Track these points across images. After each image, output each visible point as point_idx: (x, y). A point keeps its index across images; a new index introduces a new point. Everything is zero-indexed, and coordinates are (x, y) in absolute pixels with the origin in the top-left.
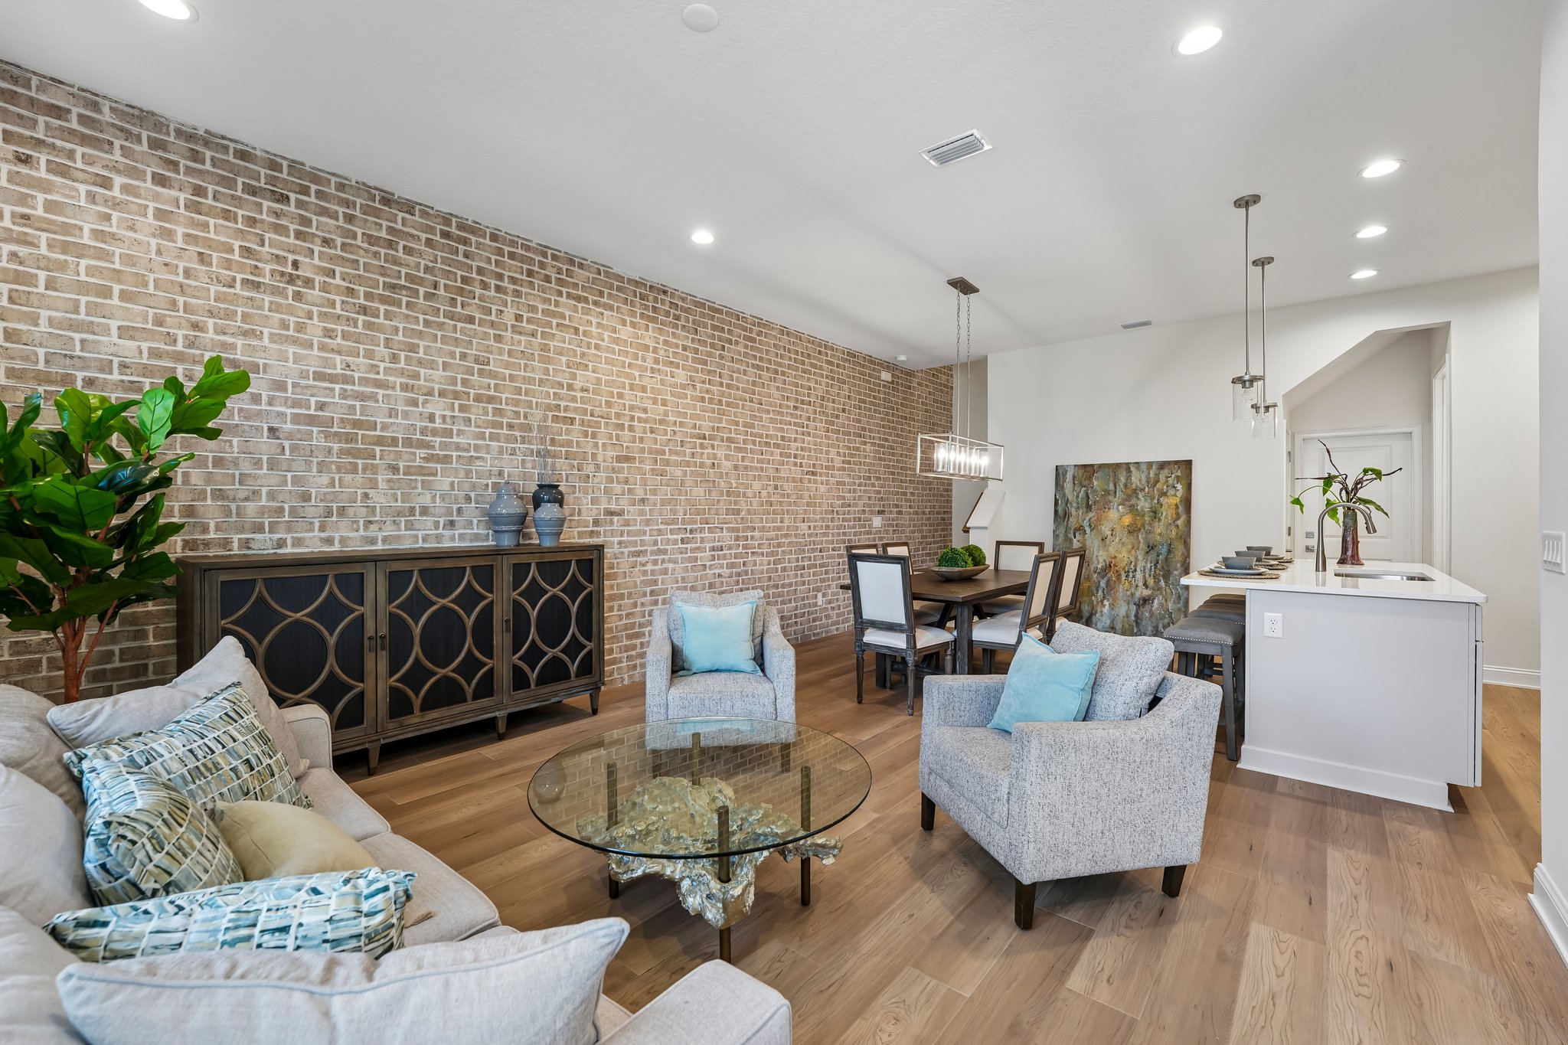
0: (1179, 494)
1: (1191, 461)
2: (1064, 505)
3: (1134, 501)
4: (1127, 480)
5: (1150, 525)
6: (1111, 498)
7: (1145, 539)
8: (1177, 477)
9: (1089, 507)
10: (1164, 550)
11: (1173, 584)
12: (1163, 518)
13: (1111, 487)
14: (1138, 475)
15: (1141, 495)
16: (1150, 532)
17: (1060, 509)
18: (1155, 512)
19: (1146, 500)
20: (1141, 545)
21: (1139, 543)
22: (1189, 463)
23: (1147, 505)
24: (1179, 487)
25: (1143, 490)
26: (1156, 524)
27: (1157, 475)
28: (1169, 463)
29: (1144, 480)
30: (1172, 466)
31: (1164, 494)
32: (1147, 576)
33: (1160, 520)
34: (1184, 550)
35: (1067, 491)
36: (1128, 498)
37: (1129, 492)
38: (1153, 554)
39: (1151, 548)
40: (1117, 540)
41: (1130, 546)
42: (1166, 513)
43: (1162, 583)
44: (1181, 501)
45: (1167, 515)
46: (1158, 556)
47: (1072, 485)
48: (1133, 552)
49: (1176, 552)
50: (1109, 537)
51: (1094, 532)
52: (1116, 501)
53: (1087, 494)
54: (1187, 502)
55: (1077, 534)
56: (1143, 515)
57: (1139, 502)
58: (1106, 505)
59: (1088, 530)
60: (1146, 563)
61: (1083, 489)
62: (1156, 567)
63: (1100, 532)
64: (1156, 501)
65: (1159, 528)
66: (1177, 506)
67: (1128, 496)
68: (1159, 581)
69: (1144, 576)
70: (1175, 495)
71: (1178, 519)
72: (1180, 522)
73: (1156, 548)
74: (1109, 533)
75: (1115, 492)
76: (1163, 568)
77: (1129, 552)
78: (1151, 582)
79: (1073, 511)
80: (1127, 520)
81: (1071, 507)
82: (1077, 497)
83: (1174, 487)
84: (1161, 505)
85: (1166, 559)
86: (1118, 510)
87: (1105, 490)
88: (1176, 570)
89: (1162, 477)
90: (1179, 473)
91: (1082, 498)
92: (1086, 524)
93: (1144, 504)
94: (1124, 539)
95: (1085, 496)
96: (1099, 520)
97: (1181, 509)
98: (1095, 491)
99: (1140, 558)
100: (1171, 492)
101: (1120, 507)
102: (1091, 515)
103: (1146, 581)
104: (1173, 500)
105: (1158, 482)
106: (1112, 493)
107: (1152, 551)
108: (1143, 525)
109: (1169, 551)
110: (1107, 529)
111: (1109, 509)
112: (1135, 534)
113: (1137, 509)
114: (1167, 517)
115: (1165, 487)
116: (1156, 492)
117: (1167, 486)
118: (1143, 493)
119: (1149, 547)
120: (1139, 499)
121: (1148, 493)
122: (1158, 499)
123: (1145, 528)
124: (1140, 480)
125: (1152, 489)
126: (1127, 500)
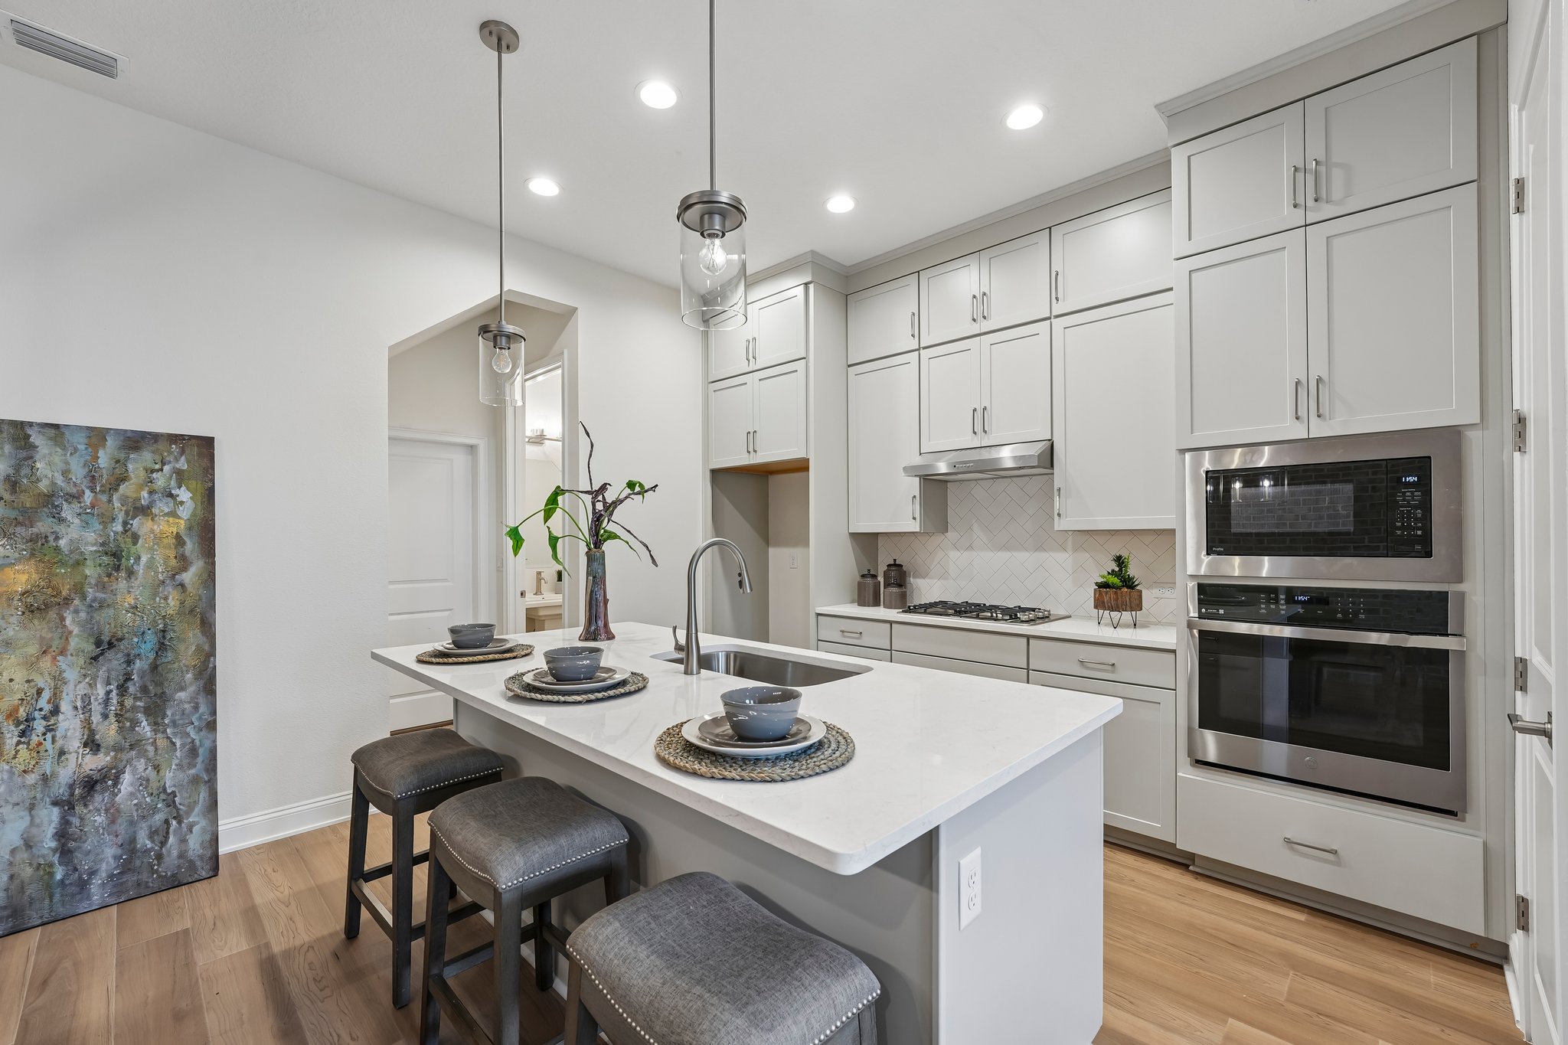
0: (185, 513)
1: (211, 440)
3: (43, 526)
5: (102, 586)
7: (88, 626)
8: (179, 473)
10: (148, 647)
11: (174, 723)
12: (140, 570)
14: (57, 459)
15: (68, 512)
16: (101, 606)
18: (116, 555)
19: (86, 525)
20: (74, 643)
21: (66, 635)
22: (206, 445)
23: (90, 536)
24: (184, 495)
25: (77, 497)
26: (122, 584)
27: (119, 463)
28: (155, 437)
29: (78, 472)
30: (162, 446)
31: (144, 511)
32: (96, 718)
33: (131, 573)
34: (201, 639)
36: (23, 521)
37: (28, 501)
38: (114, 662)
39: (104, 645)
41: (33, 649)
42: (151, 557)
43: (145, 728)
44: (190, 528)
45: (152, 560)
46: (128, 663)
48: (46, 663)
49: (182, 647)
54: (205, 531)
56: (79, 563)
57: (61, 529)
60: (92, 686)
62: (122, 689)
64: (119, 528)
65: (129, 594)
66: (179, 541)
68: (135, 723)
69: (87, 724)
70: (173, 514)
71: (184, 568)
72: (188, 577)
73: (122, 645)
76: (144, 689)
77: (31, 664)
78: (109, 731)
80: (22, 578)
83: (171, 495)
84: (135, 538)
85: (154, 667)
88: (182, 689)
89: (134, 469)
90: (182, 464)
93: (79, 536)
94: (12, 635)
97: (190, 547)
99: (71, 675)
100: (162, 506)
103: (92, 733)
105: (123, 479)
107: (109, 654)
108: (79, 589)
109: (162, 647)
112: (52, 614)
113: (57, 549)
114: (151, 565)
115: (145, 494)
116: (117, 504)
117: (151, 493)
118: (76, 506)
119: (98, 643)
120: (61, 520)
121: (93, 507)
122: (125, 523)
123: (84, 597)
124: (65, 473)
125: (104, 498)
126: (18, 523)
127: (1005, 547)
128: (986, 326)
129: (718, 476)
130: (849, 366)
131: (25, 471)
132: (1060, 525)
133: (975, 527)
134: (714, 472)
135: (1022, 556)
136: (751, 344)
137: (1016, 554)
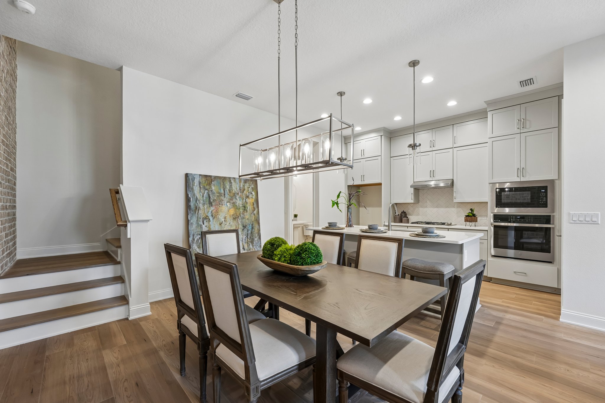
0: (254, 197)
2: (194, 202)
3: (234, 200)
4: (230, 187)
5: (243, 214)
6: (222, 198)
7: (242, 222)
8: (252, 188)
9: (210, 204)
10: (250, 228)
11: (255, 246)
13: (222, 191)
14: (235, 185)
16: (243, 218)
17: (192, 204)
18: (245, 207)
19: (240, 200)
20: (240, 226)
21: (239, 224)
22: (256, 181)
23: (241, 203)
24: (254, 193)
25: (238, 194)
26: (246, 214)
27: (244, 186)
29: (238, 188)
30: (249, 182)
31: (248, 197)
32: (244, 243)
33: (247, 211)
34: (258, 227)
35: (196, 192)
36: (231, 199)
37: (232, 195)
38: (246, 230)
40: (228, 224)
42: (249, 207)
43: (251, 246)
44: (255, 201)
46: (248, 231)
47: (199, 188)
49: (255, 228)
50: (224, 222)
51: (215, 220)
52: (225, 200)
53: (209, 195)
54: (257, 201)
55: (205, 222)
56: (239, 209)
57: (237, 201)
58: (220, 203)
59: (211, 218)
60: (243, 236)
61: (206, 191)
62: (247, 238)
63: (218, 219)
64: (245, 201)
65: (247, 215)
66: (254, 204)
67: (231, 197)
68: (250, 245)
69: (243, 243)
70: (252, 198)
71: (255, 210)
72: (255, 212)
73: (247, 227)
74: (223, 220)
75: (225, 195)
76: (250, 237)
78: (246, 247)
79: (201, 206)
80: (232, 211)
81: (200, 203)
82: (203, 196)
83: (252, 193)
84: (247, 203)
85: (252, 232)
86: (227, 206)
87: (219, 193)
88: (256, 238)
89: (246, 187)
90: (253, 186)
91: (206, 197)
92: (209, 215)
93: (239, 202)
94: (231, 223)
95: (207, 196)
96: (217, 212)
97: (255, 205)
98: (213, 193)
100: (250, 196)
101: (228, 204)
102: (212, 208)
103: (244, 246)
104: (250, 201)
105: (244, 190)
106: (223, 195)
107: (245, 229)
108: (240, 214)
109: (252, 228)
110: (222, 217)
111: (222, 205)
112: (237, 220)
113: (236, 205)
114: (250, 210)
115: (248, 193)
116: (244, 195)
117: (249, 193)
118: (238, 196)
119: (243, 227)
120: (237, 199)
121: (241, 196)
122: (245, 200)
123: (241, 216)
124: (236, 188)
125: (242, 194)
126: (231, 200)
127: (437, 207)
128: (434, 149)
129: (349, 187)
130: (391, 157)
131: (231, 188)
132: (455, 201)
133: (428, 201)
134: (348, 186)
135: (442, 209)
136: (363, 151)
137: (440, 209)
